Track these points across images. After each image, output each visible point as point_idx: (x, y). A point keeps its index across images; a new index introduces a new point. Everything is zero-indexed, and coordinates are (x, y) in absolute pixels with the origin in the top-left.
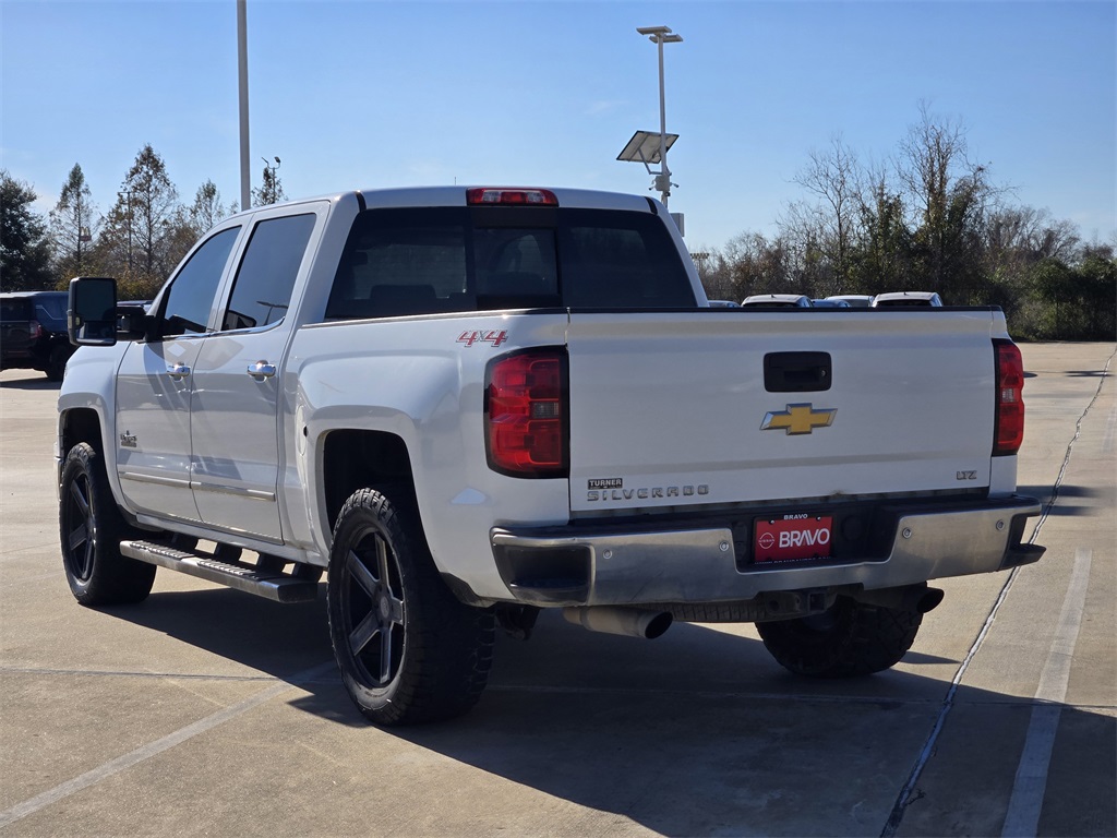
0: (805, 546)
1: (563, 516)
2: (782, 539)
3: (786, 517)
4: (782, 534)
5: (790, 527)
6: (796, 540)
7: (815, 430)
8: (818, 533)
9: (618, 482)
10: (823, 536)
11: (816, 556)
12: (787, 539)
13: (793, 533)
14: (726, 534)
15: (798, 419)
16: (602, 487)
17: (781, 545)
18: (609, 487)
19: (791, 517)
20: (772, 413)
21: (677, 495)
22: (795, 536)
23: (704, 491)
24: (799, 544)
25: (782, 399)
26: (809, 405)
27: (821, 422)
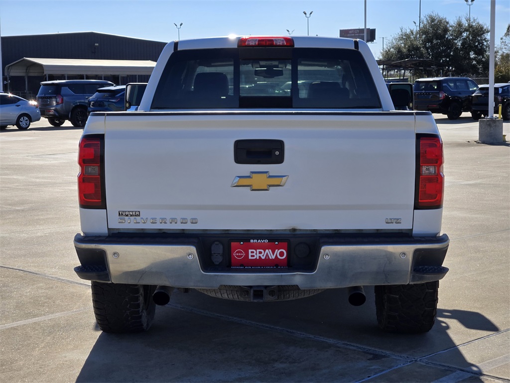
0: (267, 259)
1: (104, 231)
2: (250, 254)
3: (252, 241)
4: (250, 251)
5: (256, 247)
6: (261, 255)
7: (271, 188)
8: (277, 252)
9: (137, 213)
10: (282, 254)
11: (277, 265)
12: (254, 254)
13: (258, 251)
14: (192, 249)
15: (258, 181)
16: (127, 216)
17: (250, 258)
18: (131, 216)
19: (255, 241)
20: (238, 177)
21: (176, 223)
22: (260, 253)
23: (194, 221)
24: (263, 258)
25: (247, 168)
26: (266, 172)
27: (276, 184)
